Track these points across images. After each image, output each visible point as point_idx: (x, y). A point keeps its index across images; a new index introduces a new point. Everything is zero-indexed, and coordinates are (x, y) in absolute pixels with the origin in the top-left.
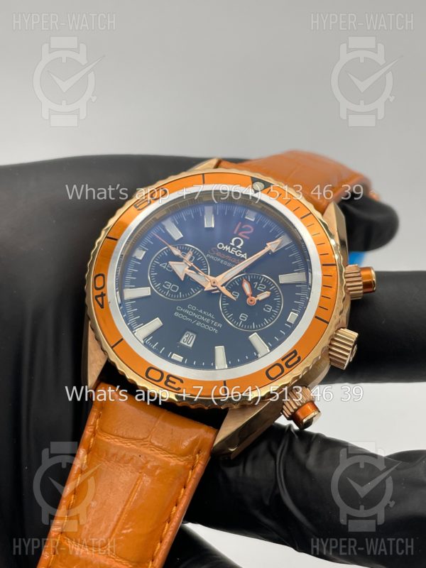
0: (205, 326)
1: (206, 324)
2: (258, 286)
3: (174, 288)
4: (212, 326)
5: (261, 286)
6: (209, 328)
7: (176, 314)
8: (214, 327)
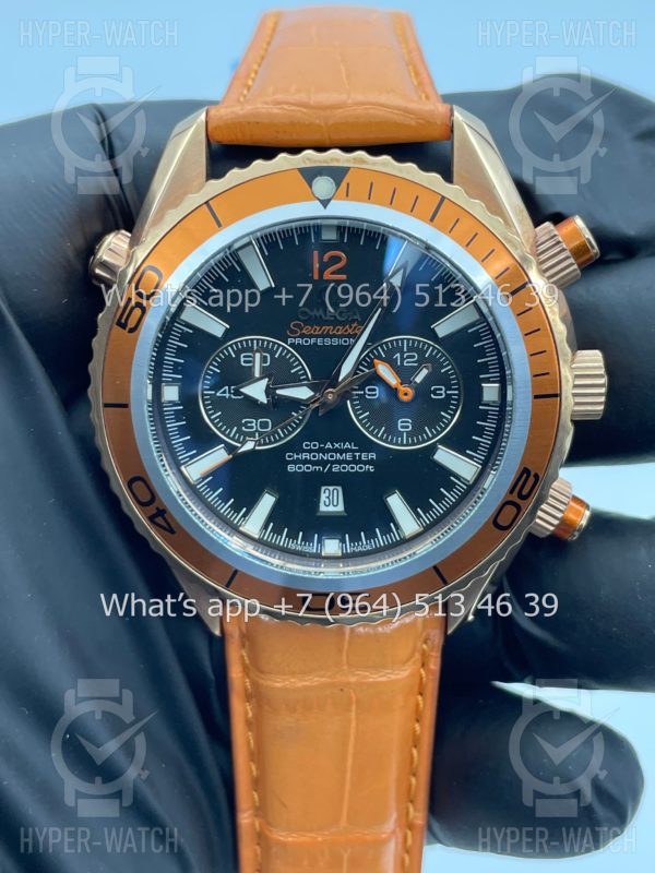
0: (348, 468)
1: (348, 463)
2: (402, 359)
3: (264, 425)
4: (360, 461)
5: (408, 357)
6: (357, 468)
7: (291, 468)
8: (365, 463)
